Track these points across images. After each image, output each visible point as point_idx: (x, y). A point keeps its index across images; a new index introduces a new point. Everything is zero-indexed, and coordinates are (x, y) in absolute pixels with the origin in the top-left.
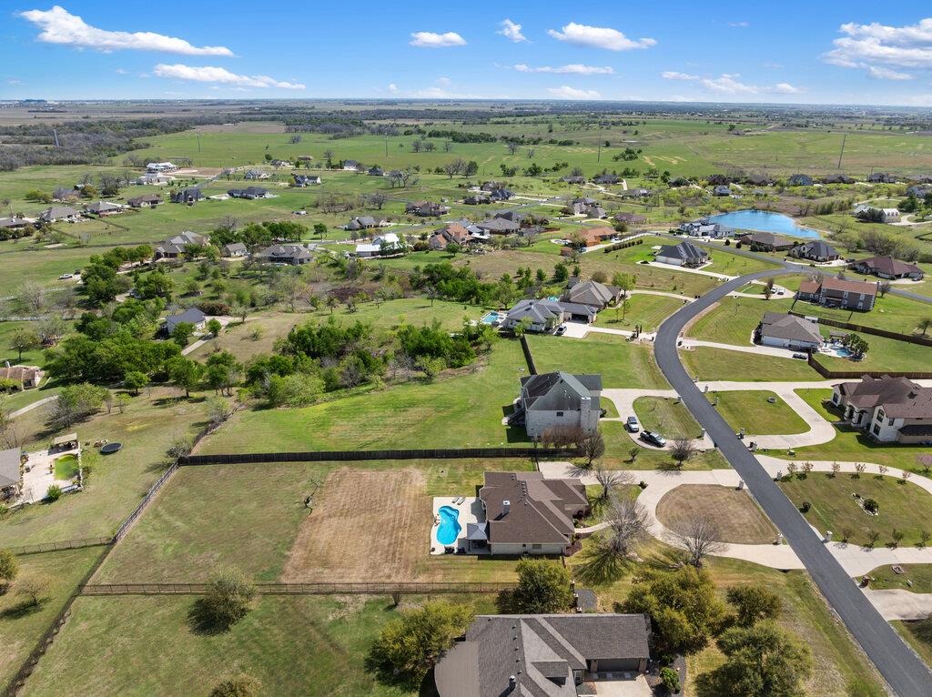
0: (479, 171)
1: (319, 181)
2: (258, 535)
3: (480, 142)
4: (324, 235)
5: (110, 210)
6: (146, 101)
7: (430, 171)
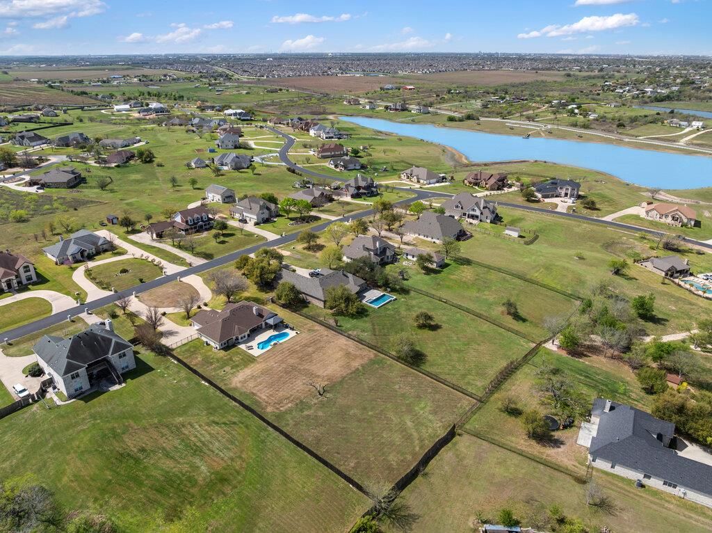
2: (367, 388)
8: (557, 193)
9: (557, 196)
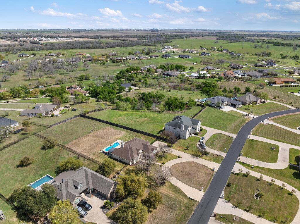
0: (272, 56)
1: (210, 55)
3: (285, 46)
4: (192, 70)
5: (144, 58)
6: (184, 29)
7: (252, 54)
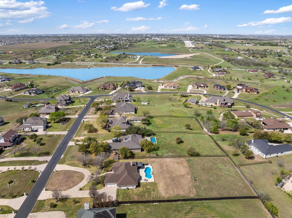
8: (136, 87)
9: (137, 88)
